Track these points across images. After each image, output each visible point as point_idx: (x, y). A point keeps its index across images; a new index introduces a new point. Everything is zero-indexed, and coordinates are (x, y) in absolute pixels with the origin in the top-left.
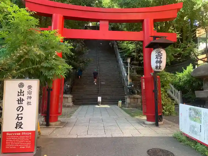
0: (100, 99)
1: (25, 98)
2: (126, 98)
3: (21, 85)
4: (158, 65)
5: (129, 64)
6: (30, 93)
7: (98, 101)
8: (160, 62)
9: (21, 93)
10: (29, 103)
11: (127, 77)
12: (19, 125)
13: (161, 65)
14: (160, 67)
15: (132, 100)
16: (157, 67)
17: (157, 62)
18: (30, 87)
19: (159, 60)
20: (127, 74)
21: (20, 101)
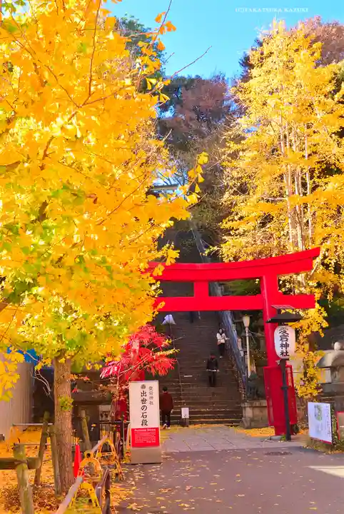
0: (185, 412)
1: (147, 398)
2: (245, 407)
3: (143, 387)
4: (284, 349)
5: (247, 329)
6: (151, 393)
7: (183, 417)
8: (287, 346)
9: (144, 393)
10: (151, 403)
11: (244, 359)
12: (144, 422)
13: (288, 349)
14: (287, 352)
15: (257, 412)
16: (282, 354)
17: (282, 346)
18: (151, 388)
19: (284, 343)
20: (245, 352)
21: (144, 401)
